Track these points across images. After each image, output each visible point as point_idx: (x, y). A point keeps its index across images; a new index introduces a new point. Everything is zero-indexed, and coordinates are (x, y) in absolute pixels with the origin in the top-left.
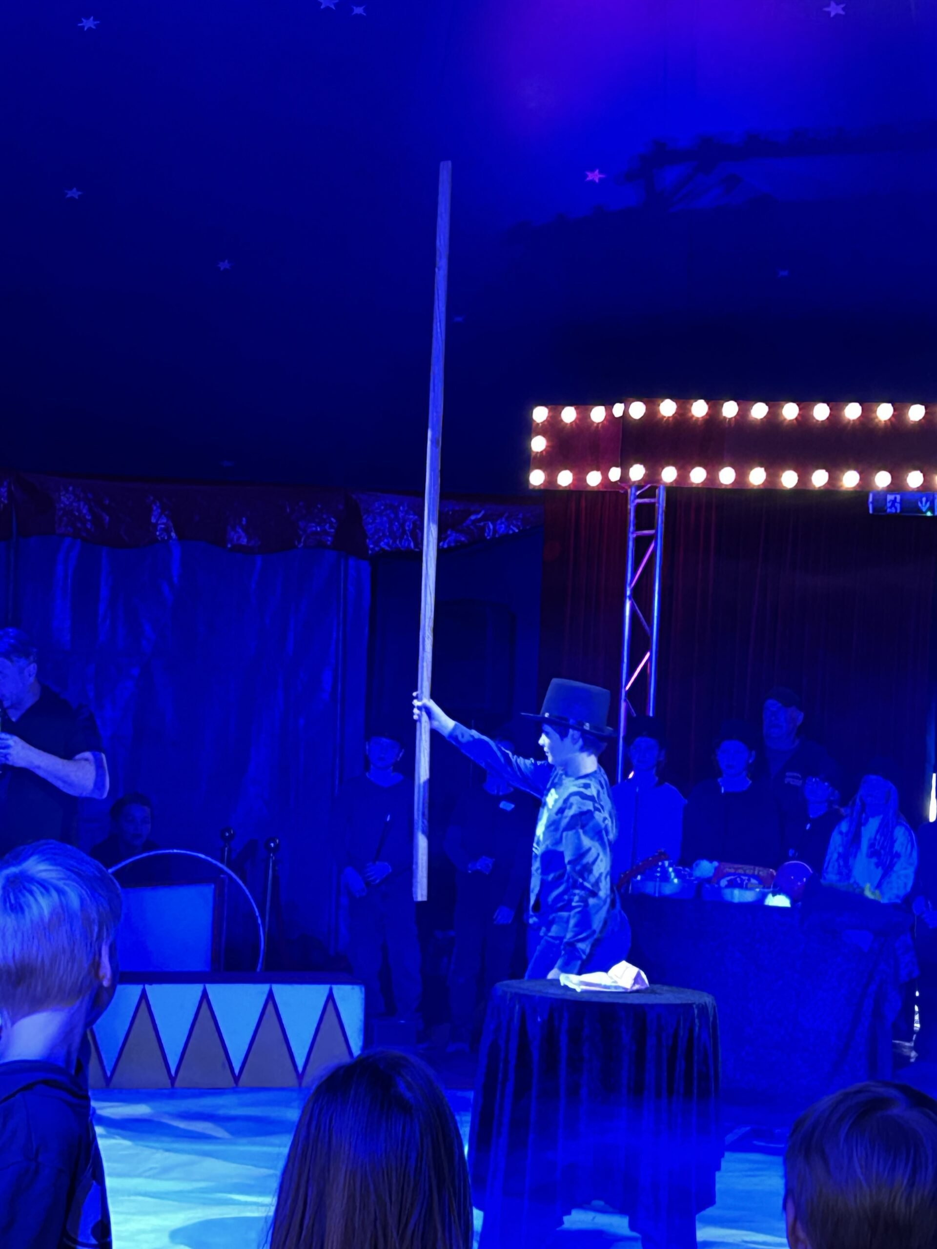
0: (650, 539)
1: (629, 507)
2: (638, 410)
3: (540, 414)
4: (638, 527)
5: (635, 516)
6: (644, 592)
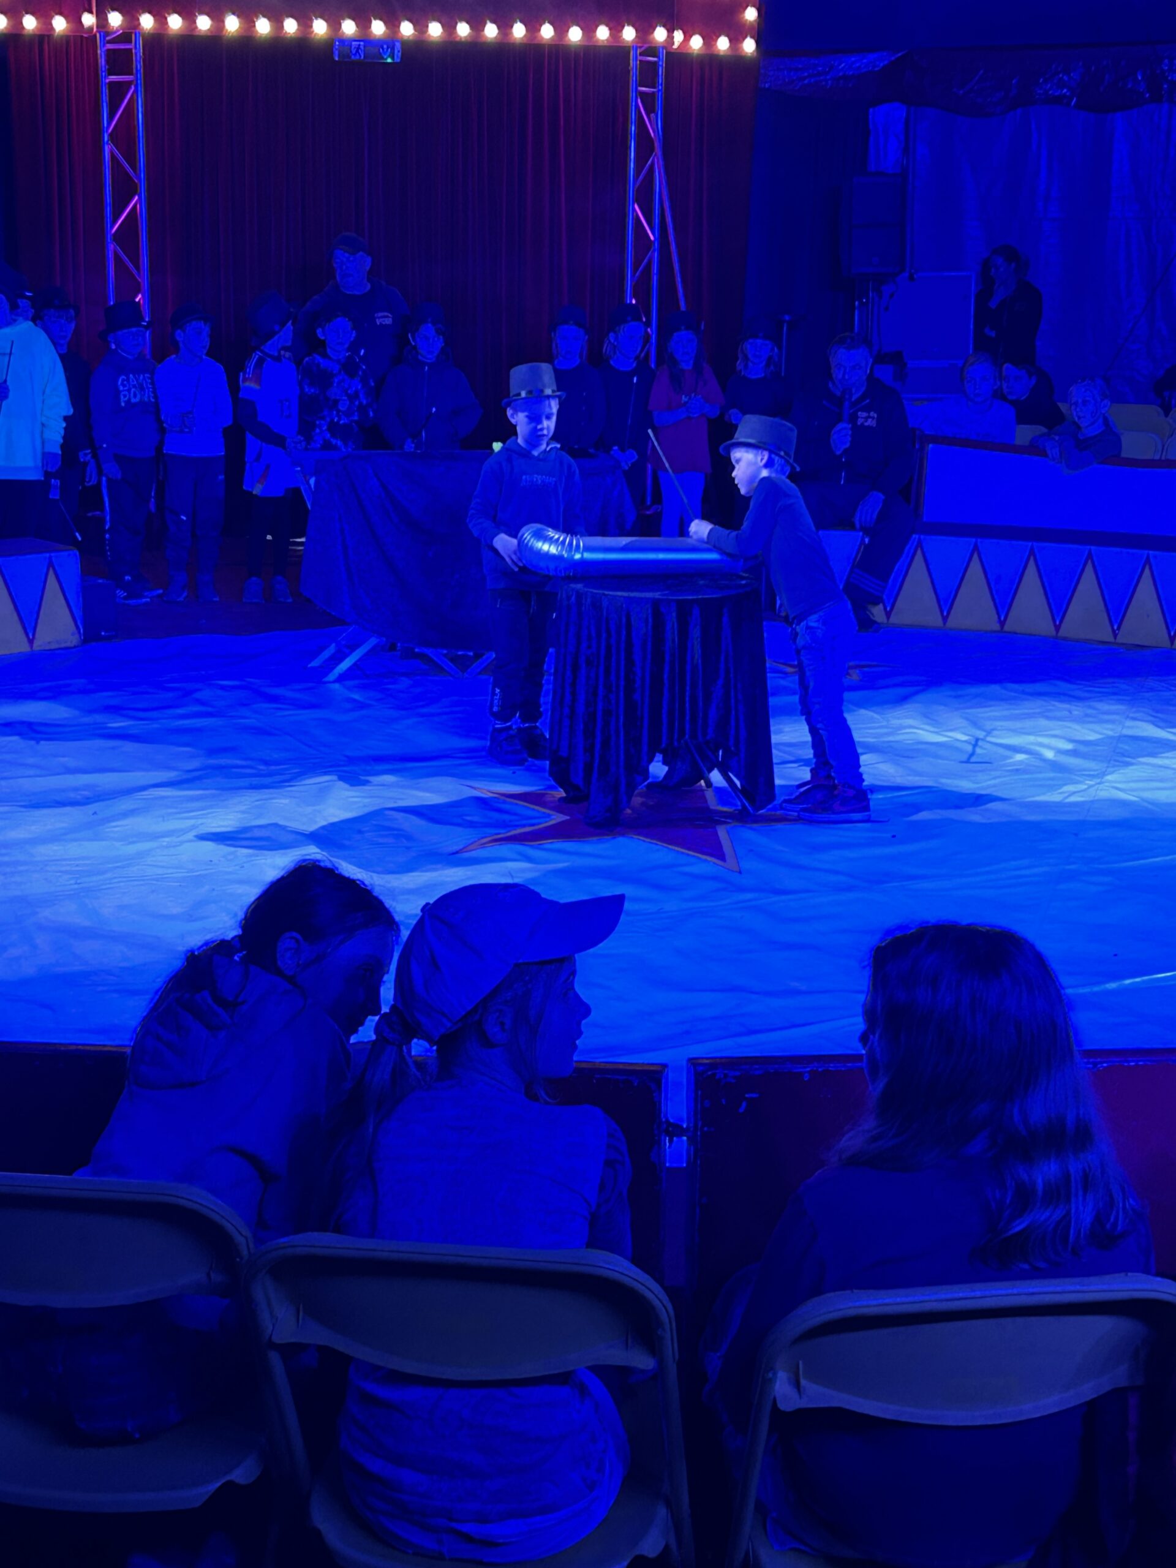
0: (129, 83)
1: (99, 52)
4: (112, 73)
5: (107, 62)
6: (124, 137)
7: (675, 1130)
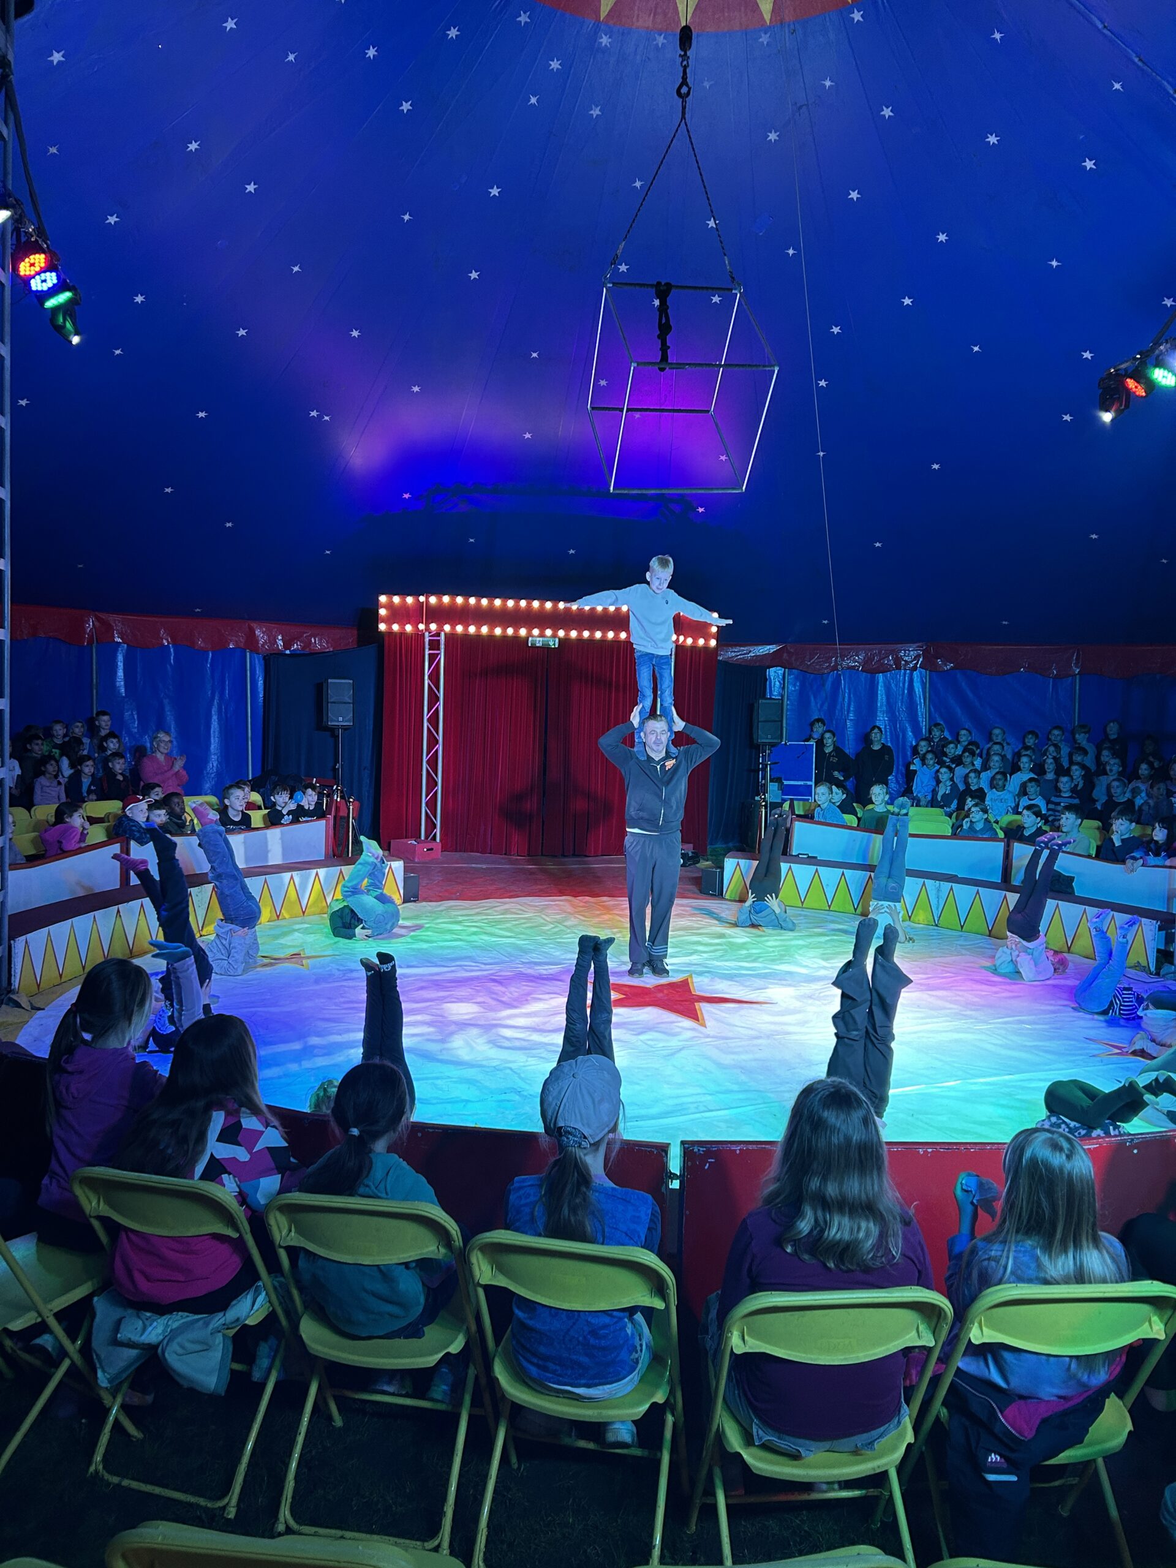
0: (438, 654)
1: (425, 640)
2: (433, 600)
3: (383, 599)
4: (430, 649)
5: (429, 645)
6: (435, 677)
7: (673, 1176)
